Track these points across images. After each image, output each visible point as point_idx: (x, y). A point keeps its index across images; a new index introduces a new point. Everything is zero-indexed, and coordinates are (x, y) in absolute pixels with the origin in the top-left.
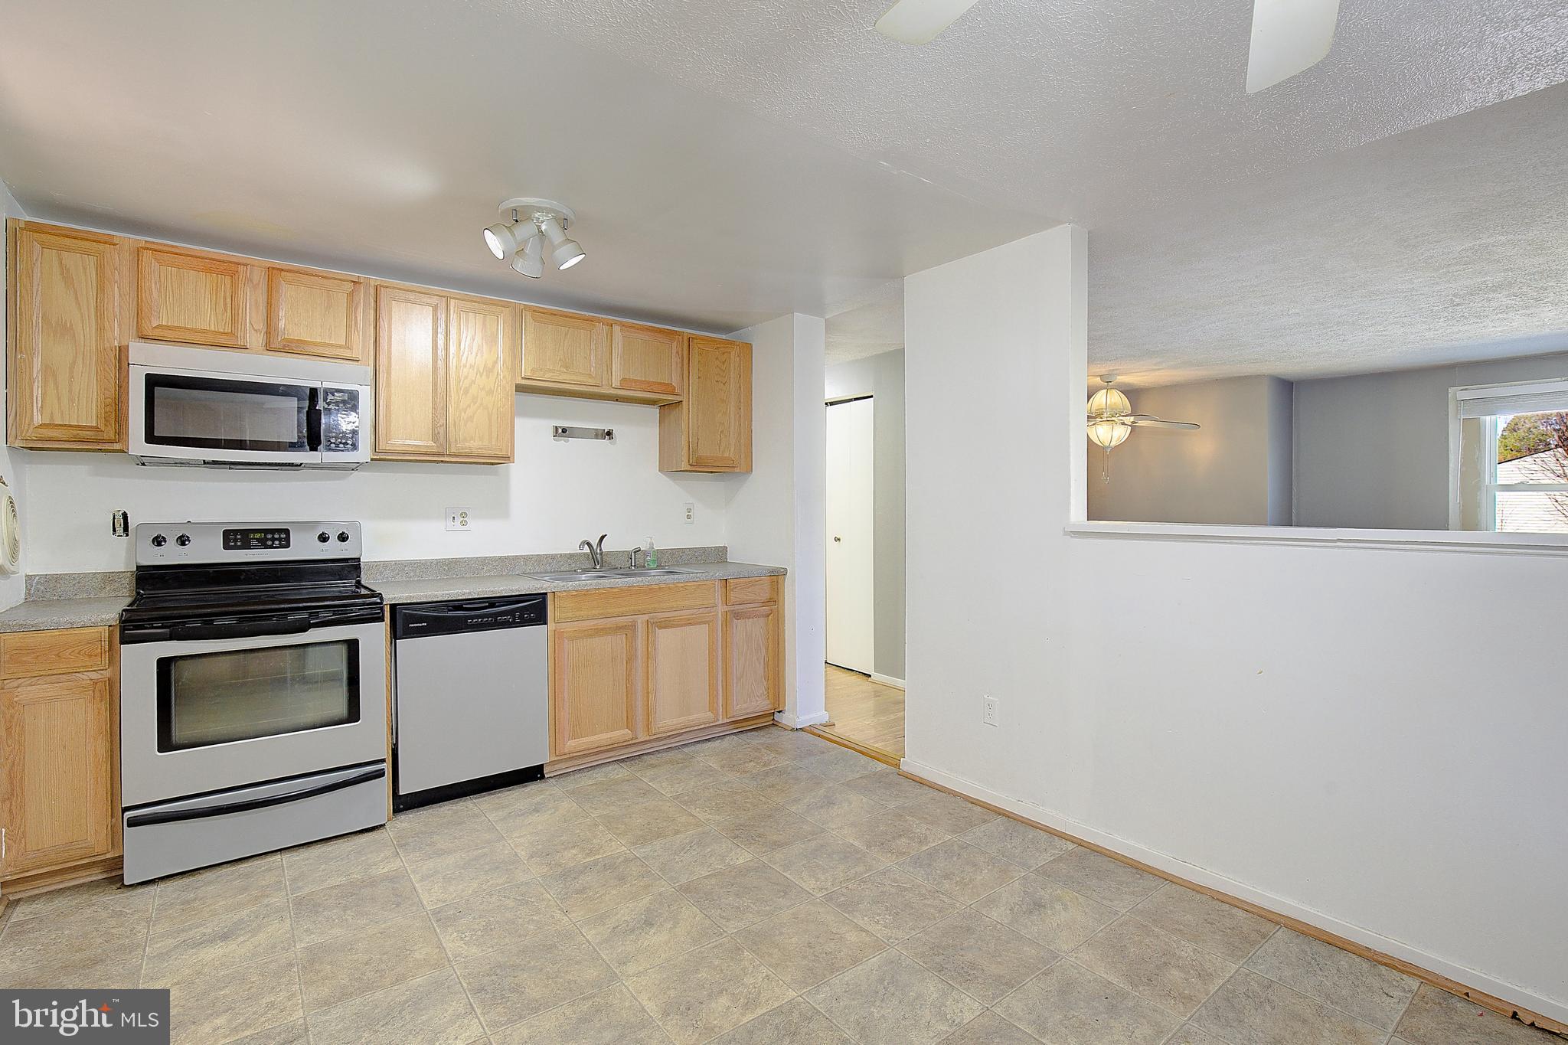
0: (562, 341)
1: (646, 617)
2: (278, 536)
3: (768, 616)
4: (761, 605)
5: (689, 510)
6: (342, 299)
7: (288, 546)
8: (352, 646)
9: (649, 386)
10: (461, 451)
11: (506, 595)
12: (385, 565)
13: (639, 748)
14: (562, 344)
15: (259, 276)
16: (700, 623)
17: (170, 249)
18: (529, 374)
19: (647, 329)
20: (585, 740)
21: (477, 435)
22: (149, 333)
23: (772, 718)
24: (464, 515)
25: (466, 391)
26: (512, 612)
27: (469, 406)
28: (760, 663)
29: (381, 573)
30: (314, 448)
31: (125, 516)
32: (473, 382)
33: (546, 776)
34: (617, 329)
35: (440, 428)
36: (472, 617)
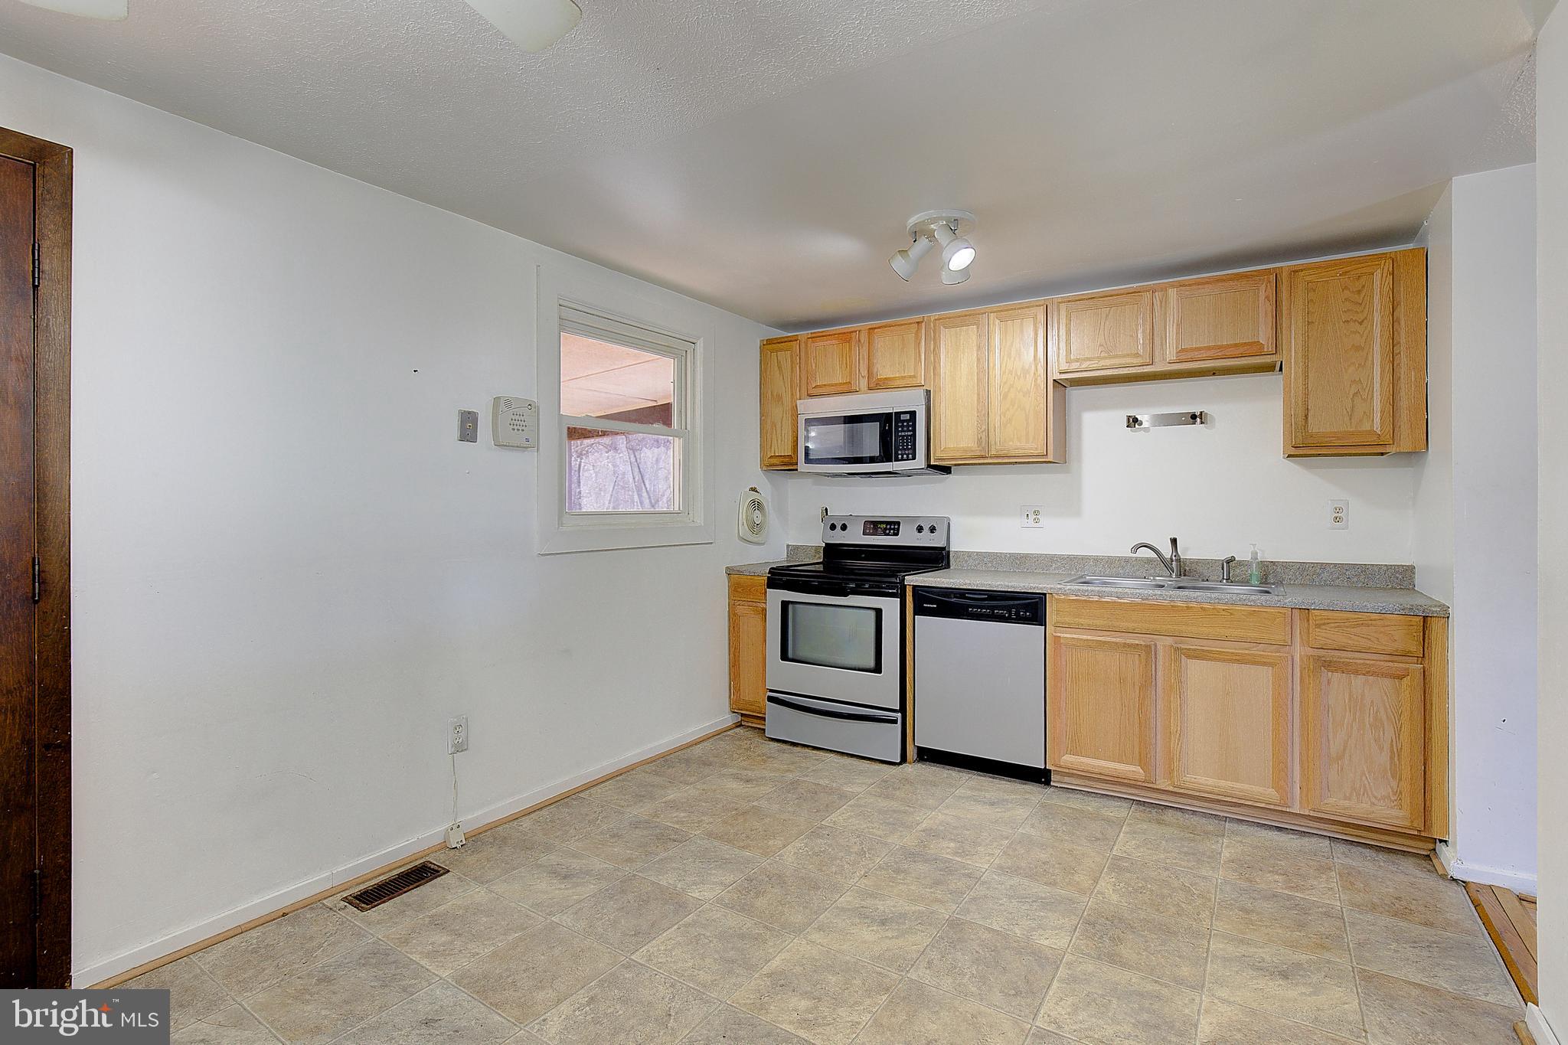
0: (1102, 324)
1: (1169, 641)
2: (892, 527)
3: (1401, 678)
4: (1388, 658)
5: (1338, 510)
6: (911, 337)
7: (897, 534)
8: (879, 612)
9: (1221, 352)
10: (1000, 453)
11: (1001, 589)
12: (969, 554)
13: (1155, 795)
14: (1102, 327)
15: (864, 337)
16: (1264, 664)
17: (821, 334)
18: (1064, 367)
19: (1220, 280)
20: (1083, 759)
21: (1016, 437)
22: (814, 392)
23: (1431, 846)
24: (1036, 513)
25: (1006, 396)
26: (1009, 609)
27: (1008, 409)
28: (1381, 749)
29: (966, 561)
30: (890, 460)
31: (826, 509)
32: (1012, 386)
33: (1052, 783)
34: (1172, 293)
35: (985, 434)
36: (973, 606)
